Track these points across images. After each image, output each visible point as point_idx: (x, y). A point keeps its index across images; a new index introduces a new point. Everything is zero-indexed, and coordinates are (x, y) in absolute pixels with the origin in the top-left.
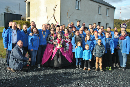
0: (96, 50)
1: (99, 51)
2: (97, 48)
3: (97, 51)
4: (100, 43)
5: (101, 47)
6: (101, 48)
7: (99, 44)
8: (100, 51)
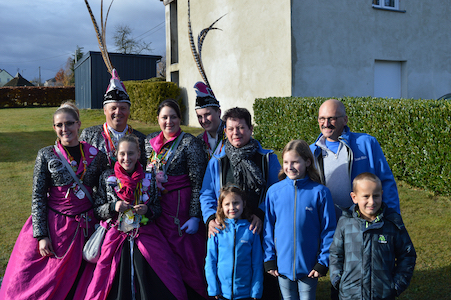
0: (347, 251)
1: (368, 265)
2: (347, 241)
3: (348, 260)
4: (371, 201)
5: (379, 232)
6: (383, 239)
7: (367, 212)
8: (375, 266)
